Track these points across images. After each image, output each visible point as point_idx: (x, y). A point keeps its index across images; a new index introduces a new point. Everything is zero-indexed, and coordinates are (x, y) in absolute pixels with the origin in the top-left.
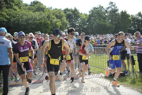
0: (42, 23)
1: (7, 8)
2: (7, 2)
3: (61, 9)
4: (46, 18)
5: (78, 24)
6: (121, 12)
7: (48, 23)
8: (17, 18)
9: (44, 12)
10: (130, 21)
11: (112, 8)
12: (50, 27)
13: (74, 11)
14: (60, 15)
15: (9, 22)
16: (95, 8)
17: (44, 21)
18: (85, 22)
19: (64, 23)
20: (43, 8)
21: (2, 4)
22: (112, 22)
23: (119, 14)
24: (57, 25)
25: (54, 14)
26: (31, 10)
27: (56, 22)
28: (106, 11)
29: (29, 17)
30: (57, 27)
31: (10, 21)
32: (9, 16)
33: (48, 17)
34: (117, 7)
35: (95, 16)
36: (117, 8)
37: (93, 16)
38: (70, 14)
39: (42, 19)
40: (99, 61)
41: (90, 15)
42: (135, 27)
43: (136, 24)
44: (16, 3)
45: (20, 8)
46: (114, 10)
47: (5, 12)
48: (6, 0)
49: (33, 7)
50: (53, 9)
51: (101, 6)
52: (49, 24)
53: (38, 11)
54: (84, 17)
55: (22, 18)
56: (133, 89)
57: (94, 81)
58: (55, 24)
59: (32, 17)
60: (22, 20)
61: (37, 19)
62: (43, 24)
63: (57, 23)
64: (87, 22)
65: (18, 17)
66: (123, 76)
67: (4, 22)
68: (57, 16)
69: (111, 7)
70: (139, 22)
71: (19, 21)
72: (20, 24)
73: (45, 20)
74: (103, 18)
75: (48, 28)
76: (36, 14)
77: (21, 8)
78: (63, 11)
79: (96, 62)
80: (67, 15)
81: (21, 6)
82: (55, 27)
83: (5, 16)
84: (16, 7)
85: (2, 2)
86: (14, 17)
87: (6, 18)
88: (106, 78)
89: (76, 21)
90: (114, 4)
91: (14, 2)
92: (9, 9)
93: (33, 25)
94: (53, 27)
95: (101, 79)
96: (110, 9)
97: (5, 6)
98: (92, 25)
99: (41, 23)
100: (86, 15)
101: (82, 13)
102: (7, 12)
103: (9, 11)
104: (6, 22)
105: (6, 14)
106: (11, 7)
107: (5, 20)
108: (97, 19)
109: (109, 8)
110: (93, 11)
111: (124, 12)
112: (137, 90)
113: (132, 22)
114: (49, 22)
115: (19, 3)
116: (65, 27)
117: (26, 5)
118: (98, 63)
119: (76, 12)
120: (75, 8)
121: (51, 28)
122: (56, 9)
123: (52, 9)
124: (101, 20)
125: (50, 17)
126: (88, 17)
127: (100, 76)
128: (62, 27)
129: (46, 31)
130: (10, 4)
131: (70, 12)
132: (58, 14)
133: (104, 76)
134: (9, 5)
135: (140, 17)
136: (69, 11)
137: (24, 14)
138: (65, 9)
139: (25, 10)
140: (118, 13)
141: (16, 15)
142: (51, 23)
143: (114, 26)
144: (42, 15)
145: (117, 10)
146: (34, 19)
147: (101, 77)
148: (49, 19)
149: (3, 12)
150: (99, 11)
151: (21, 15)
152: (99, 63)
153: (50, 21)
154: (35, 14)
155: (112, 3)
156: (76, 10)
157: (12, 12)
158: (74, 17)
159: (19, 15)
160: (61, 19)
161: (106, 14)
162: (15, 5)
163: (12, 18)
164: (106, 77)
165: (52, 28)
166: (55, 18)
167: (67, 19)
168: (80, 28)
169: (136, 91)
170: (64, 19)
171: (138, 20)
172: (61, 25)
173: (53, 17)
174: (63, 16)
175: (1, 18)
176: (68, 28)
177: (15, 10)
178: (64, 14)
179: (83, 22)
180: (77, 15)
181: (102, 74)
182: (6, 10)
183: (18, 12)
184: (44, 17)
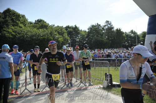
0: (45, 38)
1: (13, 26)
3: (63, 27)
4: (49, 34)
5: (78, 40)
6: (116, 30)
7: (50, 39)
9: (47, 29)
10: (124, 37)
13: (75, 28)
15: (14, 38)
16: (93, 26)
18: (84, 38)
19: (65, 39)
20: (46, 26)
21: (9, 23)
22: (108, 38)
23: (114, 31)
24: (59, 40)
25: (56, 31)
26: (35, 27)
27: (58, 38)
28: (103, 28)
29: (33, 34)
31: (16, 37)
32: (15, 32)
33: (51, 33)
35: (93, 33)
36: (113, 26)
37: (91, 33)
38: (71, 31)
39: (45, 35)
40: (98, 74)
41: (88, 32)
42: (128, 43)
43: (129, 40)
44: (22, 22)
45: (25, 26)
46: (110, 28)
47: (11, 29)
48: (12, 20)
49: (37, 25)
51: (99, 24)
52: (52, 40)
53: (41, 29)
54: (84, 34)
55: (26, 35)
57: (93, 92)
58: (57, 40)
59: (36, 34)
61: (40, 35)
63: (59, 39)
64: (86, 38)
65: (23, 33)
66: (119, 87)
67: (9, 38)
68: (59, 33)
69: (107, 25)
70: (132, 38)
71: (23, 37)
72: (25, 40)
73: (48, 37)
74: (100, 34)
76: (39, 31)
79: (95, 74)
80: (68, 32)
81: (26, 24)
83: (11, 33)
84: (21, 25)
85: (9, 21)
86: (19, 34)
89: (76, 37)
90: (109, 22)
91: (19, 21)
92: (15, 27)
93: (37, 41)
95: (99, 90)
96: (107, 27)
97: (11, 24)
98: (91, 41)
99: (44, 39)
100: (85, 32)
101: (81, 30)
102: (13, 30)
103: (15, 28)
104: (11, 38)
106: (17, 25)
107: (11, 36)
108: (95, 35)
109: (105, 26)
110: (91, 28)
111: (119, 29)
113: (126, 39)
114: (52, 38)
115: (25, 21)
116: (67, 43)
117: (31, 23)
118: (96, 75)
119: (76, 29)
120: (75, 26)
122: (58, 26)
123: (55, 27)
124: (99, 37)
125: (52, 34)
126: (87, 34)
127: (98, 87)
128: (63, 43)
130: (16, 22)
132: (60, 31)
133: (102, 87)
134: (15, 23)
135: (132, 34)
136: (70, 29)
137: (29, 31)
138: (66, 27)
139: (30, 27)
141: (22, 31)
142: (54, 39)
143: (111, 42)
144: (45, 32)
145: (113, 28)
146: (38, 35)
147: (100, 88)
148: (52, 35)
149: (9, 29)
150: (97, 28)
151: (26, 32)
152: (98, 75)
153: (53, 37)
154: (38, 31)
155: (107, 22)
156: (76, 27)
157: (17, 29)
158: (75, 34)
159: (24, 31)
160: (63, 35)
161: (103, 31)
162: (21, 23)
164: (104, 88)
166: (58, 34)
167: (68, 36)
168: (80, 43)
170: (66, 35)
171: (131, 37)
172: (63, 40)
173: (55, 33)
174: (65, 32)
175: (7, 35)
176: (69, 44)
177: (21, 27)
178: (65, 31)
179: (83, 38)
180: (77, 32)
181: (100, 85)
182: (13, 27)
183: (23, 29)
184: (47, 33)
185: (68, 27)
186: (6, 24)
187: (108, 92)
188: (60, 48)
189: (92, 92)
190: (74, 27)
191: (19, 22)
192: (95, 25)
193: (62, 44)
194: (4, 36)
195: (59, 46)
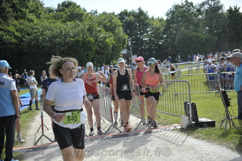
0: (79, 41)
1: (16, 18)
2: (15, 8)
3: (113, 14)
4: (86, 31)
5: (148, 39)
6: (228, 10)
7: (89, 41)
8: (35, 35)
9: (81, 21)
11: (209, 4)
12: (94, 48)
13: (139, 14)
14: (111, 25)
15: (20, 44)
16: (177, 7)
17: (83, 37)
18: (159, 34)
19: (119, 39)
20: (80, 14)
21: (8, 13)
22: (210, 31)
23: (224, 14)
24: (108, 43)
25: (100, 23)
26: (58, 19)
27: (105, 38)
28: (199, 10)
29: (55, 33)
30: (107, 46)
31: (22, 41)
32: (21, 32)
33: (90, 30)
34: (219, 2)
35: (178, 22)
36: (220, 4)
37: (173, 22)
38: (131, 21)
39: (79, 34)
41: (167, 20)
44: (32, 9)
45: (38, 17)
46: (214, 7)
47: (13, 25)
48: (13, 6)
49: (62, 13)
50: (100, 14)
52: (92, 43)
53: (71, 21)
54: (158, 25)
55: (42, 35)
56: (220, 144)
57: (161, 136)
58: (103, 42)
59: (62, 32)
60: (43, 38)
61: (70, 35)
62: (81, 43)
63: (107, 40)
64: (164, 33)
65: (36, 33)
67: (11, 43)
68: (106, 29)
69: (207, 3)
71: (37, 40)
72: (41, 46)
73: (85, 37)
74: (193, 24)
75: (91, 50)
76: (67, 25)
77: (41, 16)
78: (117, 16)
80: (126, 23)
81: (40, 14)
82: (103, 48)
83: (14, 33)
84: (31, 16)
85: (8, 9)
86: (28, 35)
87: (14, 38)
88: (181, 131)
89: (142, 34)
91: (27, 7)
92: (20, 21)
93: (64, 46)
94: (100, 47)
95: (173, 132)
96: (206, 7)
97: (12, 16)
98: (174, 39)
99: (77, 42)
100: (161, 20)
101: (153, 18)
102: (16, 26)
103: (20, 24)
104: (15, 43)
105: (14, 30)
106: (23, 16)
107: (14, 40)
108: (182, 26)
109: (203, 4)
110: (173, 12)
111: (234, 10)
112: (226, 145)
114: (92, 39)
115: (37, 8)
116: (123, 46)
117: (50, 10)
119: (142, 17)
121: (97, 50)
122: (105, 14)
123: (98, 14)
124: (190, 29)
125: (93, 31)
126: (165, 24)
127: (172, 128)
128: (115, 46)
129: (88, 55)
130: (21, 11)
131: (131, 17)
132: (107, 22)
133: (179, 127)
134: (19, 13)
136: (129, 16)
137: (46, 28)
138: (121, 13)
139: (48, 19)
140: (222, 12)
141: (33, 29)
142: (96, 40)
143: (216, 38)
144: (79, 27)
145: (220, 7)
146: (65, 35)
147: (175, 130)
148: (91, 34)
149: (8, 26)
150: (185, 11)
151: (41, 30)
153: (93, 37)
154: (65, 26)
156: (141, 12)
157: (25, 24)
158: (140, 26)
159: (37, 29)
160: (113, 31)
161: (200, 17)
162: (30, 12)
163: (26, 36)
165: (99, 49)
166: (103, 30)
167: (125, 31)
168: (151, 46)
169: (225, 148)
170: (120, 31)
172: (114, 42)
173: (99, 29)
174: (118, 26)
175: (6, 37)
176: (128, 47)
177: (31, 21)
178: (119, 22)
179: (157, 34)
180: (143, 21)
181: (176, 125)
182: (15, 22)
183: (35, 25)
184: (82, 30)
185: (124, 14)
186: (3, 17)
187: (188, 135)
188: (109, 58)
189: (158, 137)
190: (137, 11)
191: (27, 11)
192: (180, 5)
193: (113, 49)
194: (1, 41)
195: (107, 54)
